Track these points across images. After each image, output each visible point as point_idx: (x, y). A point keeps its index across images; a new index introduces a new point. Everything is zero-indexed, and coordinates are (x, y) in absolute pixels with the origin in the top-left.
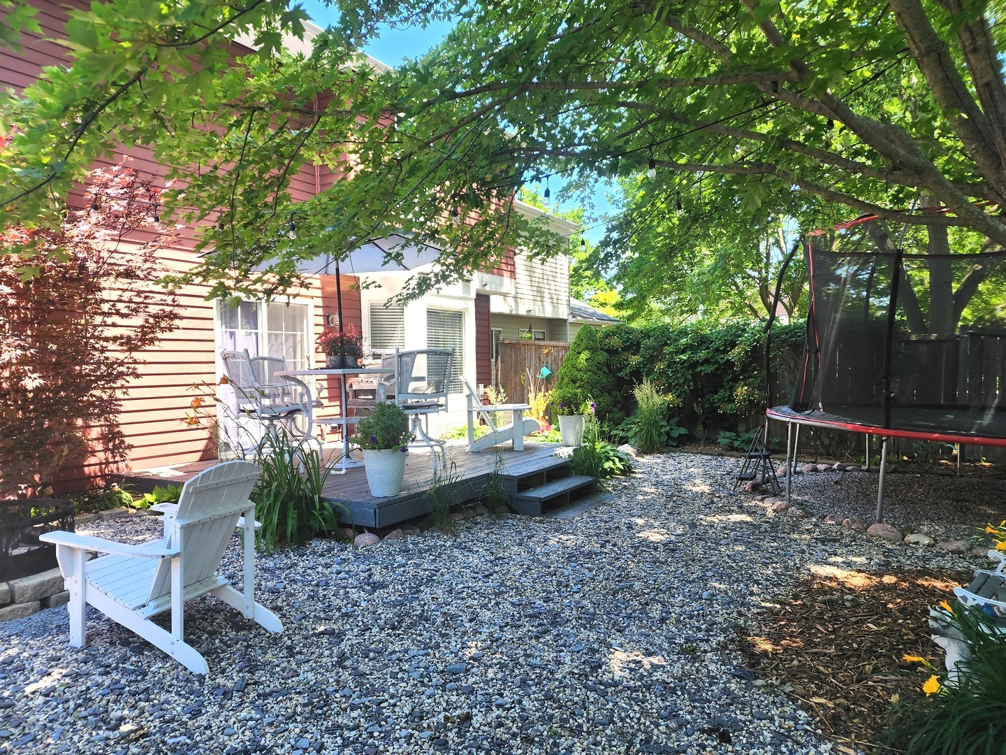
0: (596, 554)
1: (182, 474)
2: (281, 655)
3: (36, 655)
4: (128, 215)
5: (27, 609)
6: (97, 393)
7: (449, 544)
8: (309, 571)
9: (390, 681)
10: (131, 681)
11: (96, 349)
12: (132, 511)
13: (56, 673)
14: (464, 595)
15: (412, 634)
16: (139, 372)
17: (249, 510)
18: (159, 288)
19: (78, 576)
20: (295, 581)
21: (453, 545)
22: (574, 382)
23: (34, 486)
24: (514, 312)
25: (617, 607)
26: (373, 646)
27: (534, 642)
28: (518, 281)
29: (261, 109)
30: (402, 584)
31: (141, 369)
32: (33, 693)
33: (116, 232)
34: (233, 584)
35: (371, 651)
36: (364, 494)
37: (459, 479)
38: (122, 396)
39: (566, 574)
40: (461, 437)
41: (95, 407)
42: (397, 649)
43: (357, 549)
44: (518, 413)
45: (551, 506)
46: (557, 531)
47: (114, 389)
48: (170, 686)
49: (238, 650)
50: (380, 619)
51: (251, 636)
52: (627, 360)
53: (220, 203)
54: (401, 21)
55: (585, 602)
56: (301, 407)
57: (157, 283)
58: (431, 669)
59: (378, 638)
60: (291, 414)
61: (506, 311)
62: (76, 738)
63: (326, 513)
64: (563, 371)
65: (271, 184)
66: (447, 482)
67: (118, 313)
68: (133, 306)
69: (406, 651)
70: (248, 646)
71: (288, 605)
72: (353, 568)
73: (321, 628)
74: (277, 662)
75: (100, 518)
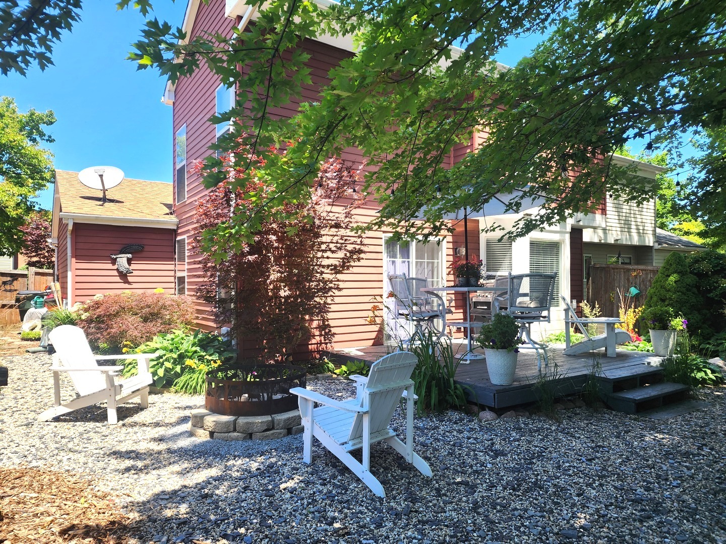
0: (694, 455)
1: (362, 354)
2: (432, 494)
3: (285, 465)
4: (338, 189)
5: (281, 433)
6: (317, 299)
7: (553, 428)
8: (447, 434)
9: (515, 533)
10: (338, 493)
11: (318, 273)
12: (335, 376)
13: (297, 478)
14: (571, 472)
15: (530, 497)
16: (340, 287)
17: (410, 386)
18: (353, 234)
19: (309, 418)
20: (439, 440)
21: (557, 429)
22: (663, 300)
23: (282, 355)
24: (603, 241)
25: (719, 506)
26: (499, 501)
27: (637, 524)
28: (608, 216)
29: (428, 111)
30: (518, 455)
31: (342, 285)
32: (284, 489)
33: (331, 200)
34: (397, 435)
35: (498, 504)
36: (485, 381)
37: (562, 377)
38: (330, 302)
39: (665, 468)
40: (558, 341)
41: (317, 308)
42: (518, 507)
43: (481, 422)
44: (611, 326)
45: (644, 408)
46: (651, 429)
47: (327, 297)
48: (362, 501)
49: (403, 484)
50: (503, 480)
51: (411, 475)
52: (717, 282)
53: (398, 178)
54: (524, 32)
55: (686, 497)
56: (438, 313)
57: (352, 230)
58: (548, 529)
59: (502, 495)
60: (431, 318)
61: (596, 240)
62: (308, 526)
63: (458, 392)
64: (652, 291)
65: (432, 162)
66: (551, 378)
67: (330, 250)
68: (339, 245)
69: (526, 510)
70: (409, 483)
71: (434, 457)
72: (479, 436)
73: (459, 480)
74: (429, 499)
75: (317, 378)
